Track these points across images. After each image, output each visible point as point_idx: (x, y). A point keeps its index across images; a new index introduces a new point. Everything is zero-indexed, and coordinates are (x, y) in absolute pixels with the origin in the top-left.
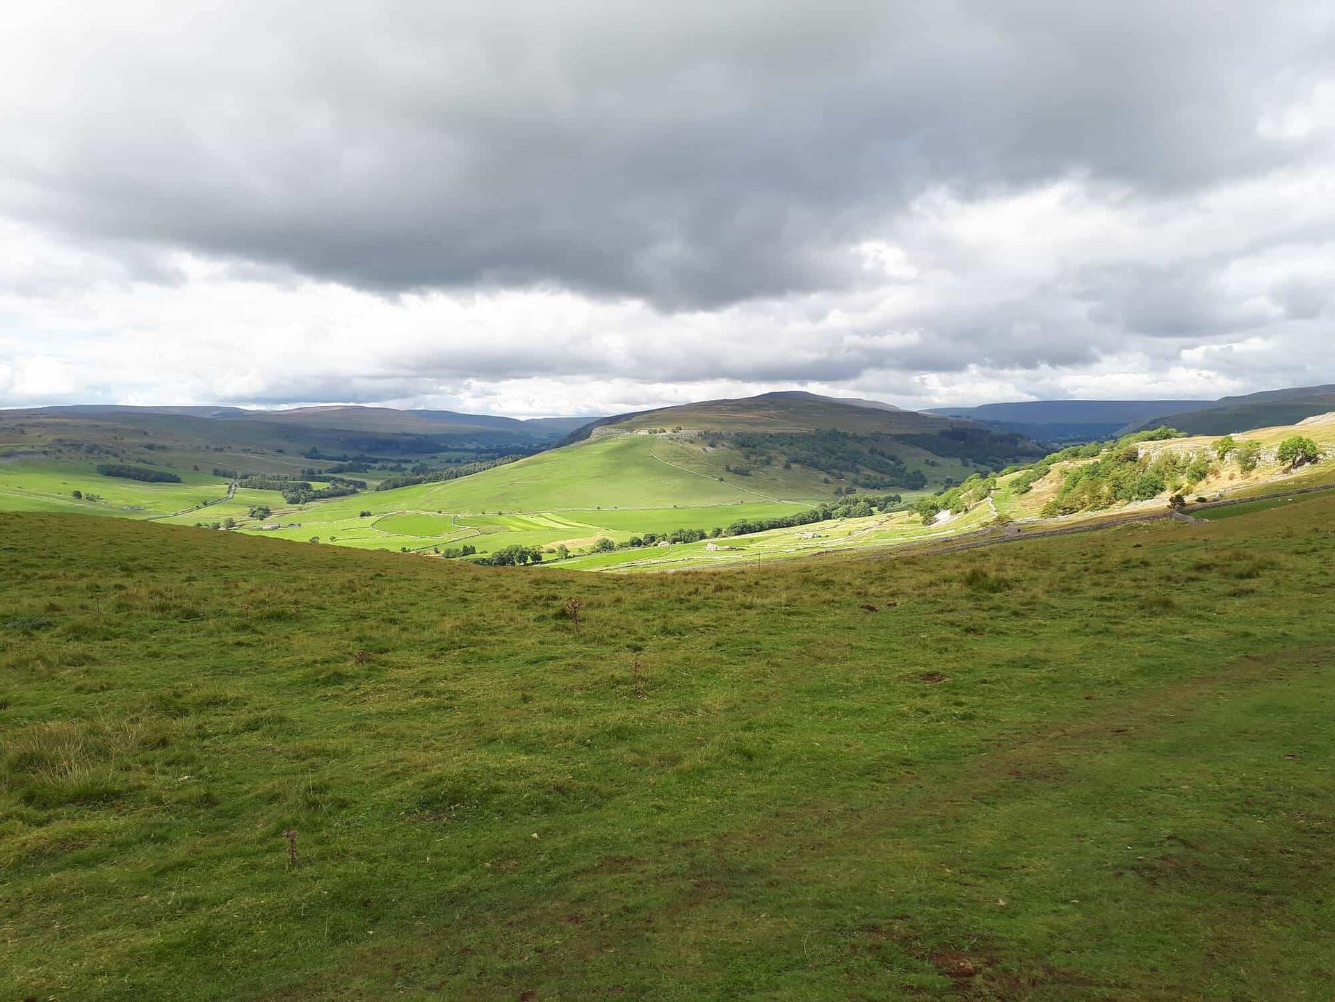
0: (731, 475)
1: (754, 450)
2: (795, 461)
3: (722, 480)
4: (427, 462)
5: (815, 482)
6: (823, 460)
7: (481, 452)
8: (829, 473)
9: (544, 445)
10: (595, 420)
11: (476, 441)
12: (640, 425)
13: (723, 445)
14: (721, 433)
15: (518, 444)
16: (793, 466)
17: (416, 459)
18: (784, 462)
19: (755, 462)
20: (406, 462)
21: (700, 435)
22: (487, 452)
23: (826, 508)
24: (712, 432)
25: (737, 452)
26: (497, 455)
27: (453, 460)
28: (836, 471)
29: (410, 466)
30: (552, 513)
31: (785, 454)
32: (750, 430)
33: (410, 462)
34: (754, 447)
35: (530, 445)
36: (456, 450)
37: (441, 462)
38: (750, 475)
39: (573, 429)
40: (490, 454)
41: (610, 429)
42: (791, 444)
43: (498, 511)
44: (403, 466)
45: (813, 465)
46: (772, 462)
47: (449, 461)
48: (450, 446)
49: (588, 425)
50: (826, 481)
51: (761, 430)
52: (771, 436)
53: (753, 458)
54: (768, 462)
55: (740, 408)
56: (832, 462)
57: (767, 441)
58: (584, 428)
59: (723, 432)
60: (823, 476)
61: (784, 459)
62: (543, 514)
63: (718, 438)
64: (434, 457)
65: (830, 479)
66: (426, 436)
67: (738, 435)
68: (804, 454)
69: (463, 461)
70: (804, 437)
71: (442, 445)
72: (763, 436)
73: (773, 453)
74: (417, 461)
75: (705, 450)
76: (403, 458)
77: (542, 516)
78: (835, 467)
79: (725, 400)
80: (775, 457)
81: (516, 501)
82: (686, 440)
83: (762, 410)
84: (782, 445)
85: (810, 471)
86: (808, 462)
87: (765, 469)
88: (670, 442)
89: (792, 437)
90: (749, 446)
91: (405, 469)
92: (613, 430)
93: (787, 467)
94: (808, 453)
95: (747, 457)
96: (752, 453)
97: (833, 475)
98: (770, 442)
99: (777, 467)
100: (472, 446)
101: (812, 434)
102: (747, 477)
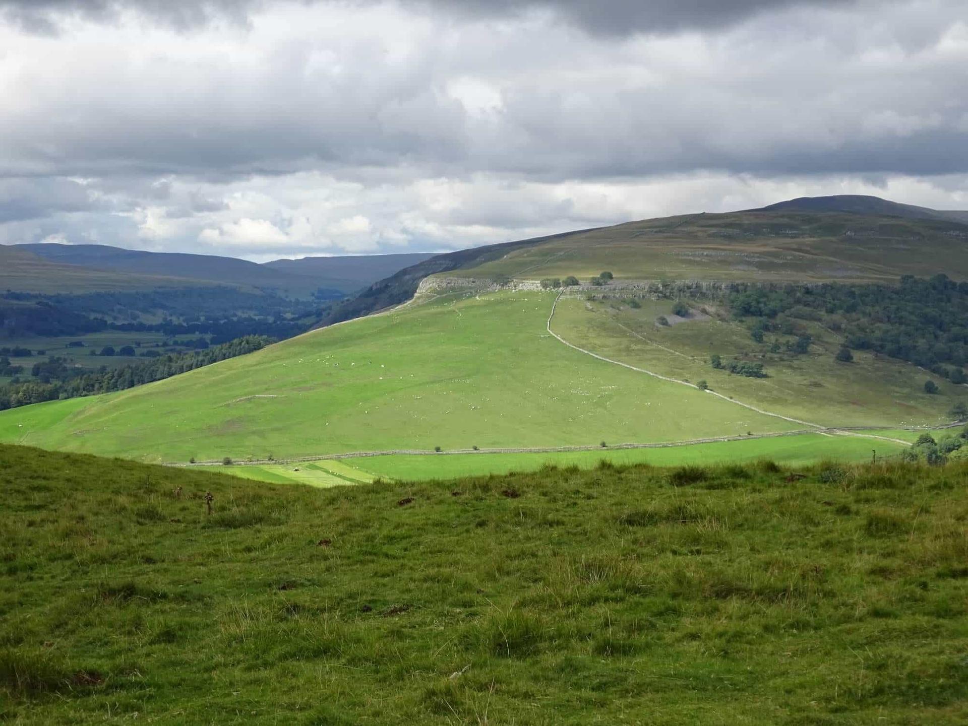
0: (724, 375)
1: (771, 322)
2: (863, 346)
3: (703, 386)
4: (63, 354)
5: (906, 391)
6: (921, 343)
7: (179, 330)
8: (934, 371)
9: (308, 315)
10: (427, 259)
11: (163, 307)
12: (524, 270)
13: (704, 312)
14: (698, 287)
15: (252, 314)
16: (857, 355)
17: (40, 347)
18: (837, 350)
19: (776, 348)
20: (19, 353)
21: (654, 290)
22: (191, 330)
23: (933, 447)
24: (678, 282)
25: (734, 326)
26: (208, 337)
27: (117, 349)
28: (951, 368)
29: (28, 364)
30: (339, 459)
31: (837, 328)
32: (759, 277)
33: (26, 353)
34: (773, 314)
35: (279, 316)
36: (122, 328)
37: (93, 353)
38: (765, 376)
39: (371, 280)
40: (196, 336)
41: (454, 279)
42: (851, 309)
43: (222, 457)
44: (15, 362)
45: (900, 353)
46: (812, 348)
47: (109, 352)
48: (109, 320)
49: (405, 272)
50: (930, 389)
51: (783, 278)
52: (808, 292)
53: (771, 338)
54: (802, 349)
55: (737, 231)
56: (940, 346)
57: (798, 301)
58: (398, 277)
59: (704, 284)
60: (922, 377)
61: (837, 339)
62: (318, 464)
63: (693, 295)
64: (79, 344)
65: (938, 382)
66: (58, 299)
67: (734, 288)
68: (880, 330)
69: (138, 351)
70: (879, 293)
71: (92, 316)
72: (790, 291)
73: (813, 328)
74: (42, 353)
75: (664, 322)
76: (11, 346)
77: (317, 468)
78: (949, 358)
79: (703, 216)
80: (819, 337)
81: (261, 434)
82: (624, 301)
83: (786, 236)
84: (831, 311)
85: (895, 368)
86: (889, 346)
87: (796, 363)
88: (589, 305)
89: (852, 294)
90: (760, 313)
91: (19, 370)
92: (465, 283)
93: (845, 358)
94: (889, 326)
95: (758, 338)
96: (766, 328)
97: (946, 374)
98: (807, 304)
99: (822, 359)
100: (156, 318)
101: (898, 286)
102: (759, 381)
